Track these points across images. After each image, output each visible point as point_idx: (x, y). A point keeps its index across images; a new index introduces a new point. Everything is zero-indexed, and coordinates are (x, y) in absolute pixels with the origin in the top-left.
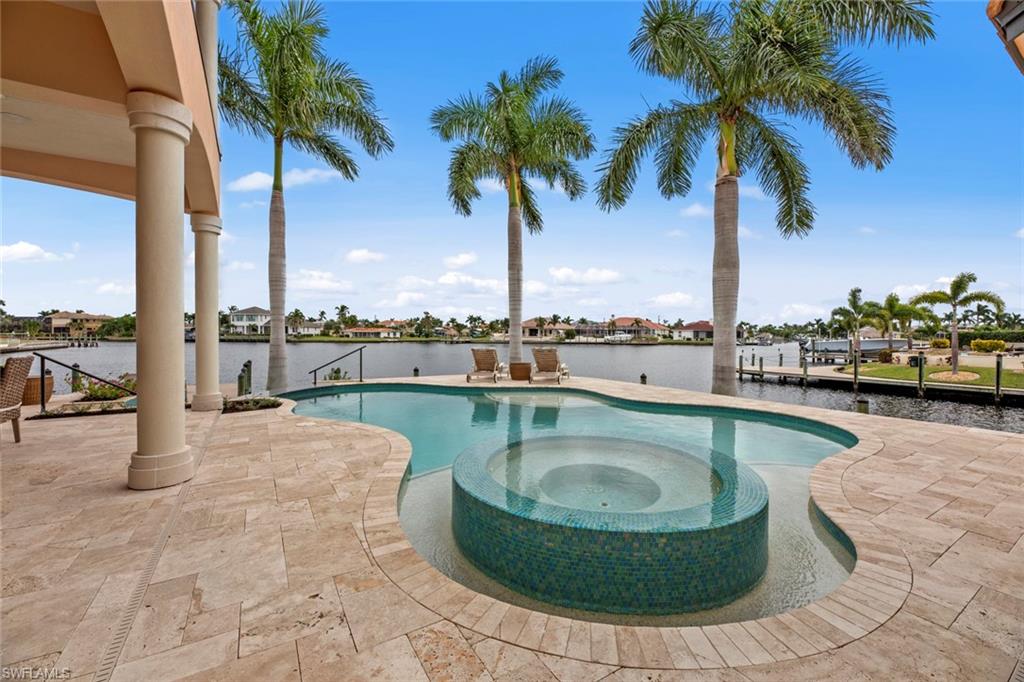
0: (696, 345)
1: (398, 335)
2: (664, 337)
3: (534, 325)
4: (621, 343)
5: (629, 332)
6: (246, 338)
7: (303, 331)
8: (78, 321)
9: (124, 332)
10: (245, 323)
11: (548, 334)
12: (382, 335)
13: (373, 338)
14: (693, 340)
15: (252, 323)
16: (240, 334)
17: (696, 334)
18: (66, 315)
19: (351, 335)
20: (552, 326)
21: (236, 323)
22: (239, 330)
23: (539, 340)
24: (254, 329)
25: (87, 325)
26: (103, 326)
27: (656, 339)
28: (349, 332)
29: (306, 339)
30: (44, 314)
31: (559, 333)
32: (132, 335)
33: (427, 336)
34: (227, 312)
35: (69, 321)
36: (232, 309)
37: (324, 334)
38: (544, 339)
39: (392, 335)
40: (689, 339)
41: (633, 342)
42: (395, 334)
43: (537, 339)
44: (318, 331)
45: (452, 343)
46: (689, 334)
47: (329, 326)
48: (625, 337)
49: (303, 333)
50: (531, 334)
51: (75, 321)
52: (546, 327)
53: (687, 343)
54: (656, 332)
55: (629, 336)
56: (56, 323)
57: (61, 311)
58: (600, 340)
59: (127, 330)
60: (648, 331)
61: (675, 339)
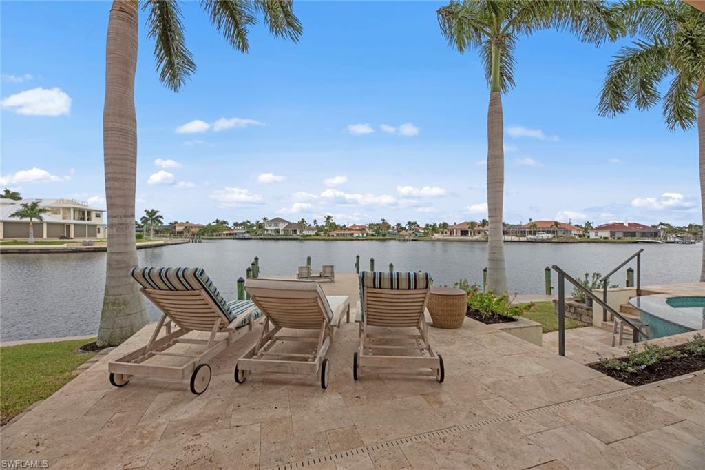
0: (615, 243)
1: (365, 235)
2: (580, 236)
3: (466, 228)
4: (543, 241)
5: (548, 232)
6: (274, 237)
7: (306, 233)
8: (188, 227)
9: (210, 234)
10: (273, 228)
11: (477, 234)
12: (355, 235)
13: (349, 237)
14: (610, 239)
15: (277, 228)
16: (270, 235)
17: (613, 234)
18: (182, 224)
19: (335, 235)
20: (481, 228)
21: (268, 228)
22: (270, 232)
23: (470, 238)
24: (278, 231)
25: (192, 230)
26: (200, 231)
27: (574, 238)
28: (334, 233)
29: (308, 238)
30: (171, 224)
31: (485, 233)
32: (213, 236)
33: (384, 235)
34: (262, 221)
35: (183, 227)
36: (265, 219)
37: (317, 235)
38: (474, 238)
39: (361, 235)
40: (605, 238)
41: (553, 240)
42: (363, 234)
43: (468, 237)
44: (314, 233)
45: (404, 240)
46: (606, 234)
47: (319, 229)
48: (545, 236)
49: (306, 234)
50: (462, 234)
51: (186, 227)
52: (476, 229)
53: (605, 241)
54: (573, 232)
55: (550, 236)
56: (179, 229)
57: (179, 222)
58: (522, 239)
59: (212, 232)
60: (565, 231)
61: (591, 238)
